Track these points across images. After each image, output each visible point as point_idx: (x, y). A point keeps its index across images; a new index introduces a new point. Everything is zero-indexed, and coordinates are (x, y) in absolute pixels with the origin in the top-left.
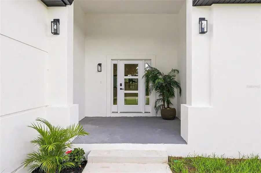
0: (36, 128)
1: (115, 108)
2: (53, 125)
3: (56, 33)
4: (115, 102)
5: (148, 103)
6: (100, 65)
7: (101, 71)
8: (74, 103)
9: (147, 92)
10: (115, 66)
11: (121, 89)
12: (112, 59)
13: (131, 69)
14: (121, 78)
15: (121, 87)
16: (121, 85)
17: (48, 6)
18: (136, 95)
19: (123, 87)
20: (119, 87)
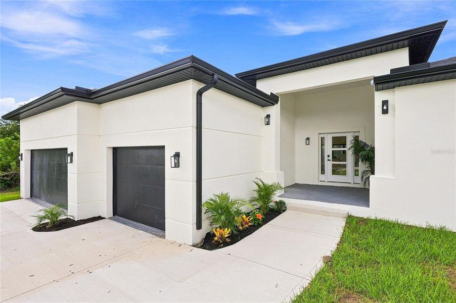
0: (255, 183)
1: (322, 177)
2: (264, 182)
3: (268, 124)
4: (323, 171)
5: (356, 175)
6: (308, 139)
7: (309, 144)
8: (280, 170)
9: (356, 164)
10: (323, 139)
11: (329, 160)
12: (319, 134)
13: (339, 142)
14: (329, 149)
15: (328, 158)
16: (328, 156)
17: (263, 107)
18: (345, 166)
19: (331, 158)
20: (326, 158)
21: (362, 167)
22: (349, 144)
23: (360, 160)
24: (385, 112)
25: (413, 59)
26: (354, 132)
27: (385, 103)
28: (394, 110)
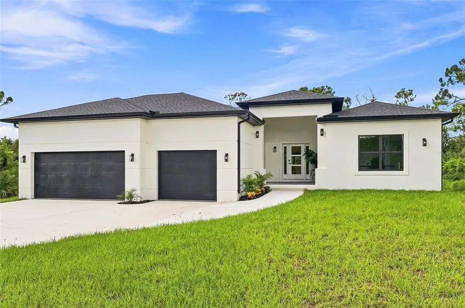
1: (285, 176)
3: (258, 137)
4: (285, 173)
5: (307, 173)
6: (275, 148)
7: (276, 152)
9: (307, 165)
10: (285, 148)
12: (283, 144)
13: (296, 150)
14: (290, 156)
16: (289, 161)
17: (256, 126)
18: (300, 167)
19: (291, 162)
20: (288, 162)
21: (311, 166)
22: (303, 152)
23: (310, 163)
24: (322, 135)
25: (334, 110)
26: (306, 144)
27: (322, 130)
28: (326, 134)
